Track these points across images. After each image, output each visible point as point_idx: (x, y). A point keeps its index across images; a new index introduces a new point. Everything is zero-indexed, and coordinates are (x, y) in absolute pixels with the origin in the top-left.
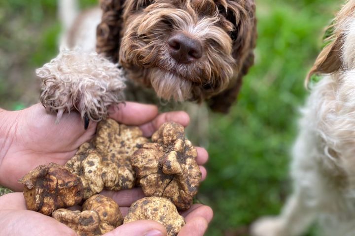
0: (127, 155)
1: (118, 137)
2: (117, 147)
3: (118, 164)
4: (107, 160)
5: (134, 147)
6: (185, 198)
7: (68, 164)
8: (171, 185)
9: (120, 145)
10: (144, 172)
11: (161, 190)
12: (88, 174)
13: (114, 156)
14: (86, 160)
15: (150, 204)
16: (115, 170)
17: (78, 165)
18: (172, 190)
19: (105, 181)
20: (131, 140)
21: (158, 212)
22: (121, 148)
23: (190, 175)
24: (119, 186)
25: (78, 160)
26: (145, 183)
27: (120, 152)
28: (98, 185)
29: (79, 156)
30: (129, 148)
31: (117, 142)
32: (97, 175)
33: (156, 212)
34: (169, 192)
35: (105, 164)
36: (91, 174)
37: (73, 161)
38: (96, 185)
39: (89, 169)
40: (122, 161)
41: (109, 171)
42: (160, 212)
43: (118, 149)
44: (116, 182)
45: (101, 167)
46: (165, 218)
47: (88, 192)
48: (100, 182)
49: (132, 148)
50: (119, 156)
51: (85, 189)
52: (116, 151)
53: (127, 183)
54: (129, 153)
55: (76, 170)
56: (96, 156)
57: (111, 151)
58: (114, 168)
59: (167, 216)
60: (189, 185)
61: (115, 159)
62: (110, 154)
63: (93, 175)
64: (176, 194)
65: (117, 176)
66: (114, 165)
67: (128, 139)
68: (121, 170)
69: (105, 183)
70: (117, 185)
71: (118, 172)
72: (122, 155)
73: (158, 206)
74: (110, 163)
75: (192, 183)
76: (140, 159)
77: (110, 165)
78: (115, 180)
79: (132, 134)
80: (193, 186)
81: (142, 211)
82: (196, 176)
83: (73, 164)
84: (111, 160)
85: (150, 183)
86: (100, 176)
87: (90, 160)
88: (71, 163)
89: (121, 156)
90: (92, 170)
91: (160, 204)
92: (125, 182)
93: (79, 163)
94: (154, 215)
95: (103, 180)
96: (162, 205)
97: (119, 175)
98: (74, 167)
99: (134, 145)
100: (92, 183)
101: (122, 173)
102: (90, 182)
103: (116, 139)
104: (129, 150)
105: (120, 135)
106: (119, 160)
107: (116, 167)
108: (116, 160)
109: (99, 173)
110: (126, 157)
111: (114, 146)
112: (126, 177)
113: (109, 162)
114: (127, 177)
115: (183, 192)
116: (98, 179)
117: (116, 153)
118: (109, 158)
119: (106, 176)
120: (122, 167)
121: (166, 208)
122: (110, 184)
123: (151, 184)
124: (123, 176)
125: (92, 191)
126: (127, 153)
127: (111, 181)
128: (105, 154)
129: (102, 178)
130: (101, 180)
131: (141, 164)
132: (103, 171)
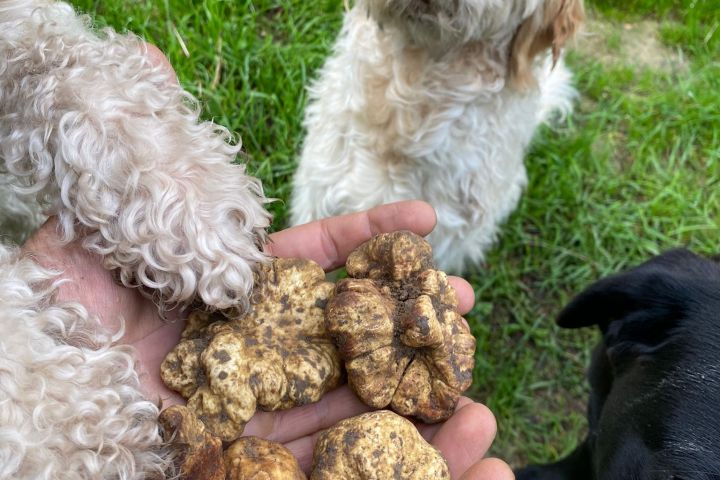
0: (300, 327)
1: (273, 288)
2: (274, 310)
3: (283, 350)
4: (256, 343)
5: (311, 308)
6: (447, 396)
7: (168, 362)
8: (412, 370)
9: (279, 307)
10: (365, 344)
11: (395, 382)
12: (218, 380)
13: (269, 332)
14: (211, 351)
15: (361, 442)
16: (277, 366)
17: (193, 362)
18: (417, 381)
19: (259, 393)
20: (303, 291)
21: (386, 455)
22: (282, 312)
23: (457, 347)
24: (291, 399)
25: (191, 351)
26: (365, 369)
27: (283, 323)
28: (243, 404)
29: (192, 342)
30: (301, 310)
31: (272, 299)
32: (240, 381)
33: (382, 458)
34: (411, 386)
35: (253, 353)
36: (225, 382)
37: (180, 354)
38: (239, 404)
39: (219, 371)
40: (289, 342)
41: (264, 369)
42: (391, 455)
43: (277, 315)
44: (283, 393)
45: (245, 362)
46: (404, 468)
47: (222, 421)
48: (248, 397)
49: (307, 310)
50: (281, 332)
51: (215, 415)
52: (273, 320)
53: (309, 391)
54: (303, 323)
55: (188, 373)
56: (230, 339)
57: (262, 321)
58: (275, 362)
59: (405, 461)
60: (457, 369)
61: (274, 338)
62: (261, 329)
63: (230, 383)
64: (426, 390)
65: (284, 378)
66: (275, 355)
67: (296, 291)
68: (290, 364)
69: (259, 399)
70: (287, 398)
71: (284, 370)
72: (288, 328)
73: (380, 440)
74: (265, 351)
75: (461, 364)
76: (355, 316)
77: (265, 355)
78: (281, 388)
79: (302, 278)
80: (463, 369)
81: (349, 461)
82: (467, 349)
83: (180, 362)
84: (265, 342)
85: (376, 368)
86: (245, 382)
87: (219, 348)
88: (175, 360)
89: (286, 331)
90: (226, 370)
91: (384, 434)
92: (302, 391)
93: (195, 358)
94: (379, 467)
95: (254, 393)
96: (388, 435)
97: (288, 375)
98: (183, 367)
99: (312, 302)
100: (230, 401)
101: (295, 371)
102: (225, 400)
103: (269, 292)
104: (301, 316)
105: (276, 282)
106: (283, 340)
107: (279, 357)
108: (277, 342)
109: (243, 377)
110: (297, 333)
111: (267, 310)
112: (304, 379)
113: (261, 347)
114: (307, 377)
115: (443, 384)
116: (244, 391)
117: (273, 325)
118: (260, 340)
119: (260, 381)
120: (293, 357)
121: (397, 439)
122: (270, 398)
123: (379, 370)
124: (296, 378)
125: (231, 419)
126: (299, 322)
127: (273, 391)
128: (251, 331)
129: (252, 388)
130: (250, 391)
131: (357, 327)
132: (252, 371)
